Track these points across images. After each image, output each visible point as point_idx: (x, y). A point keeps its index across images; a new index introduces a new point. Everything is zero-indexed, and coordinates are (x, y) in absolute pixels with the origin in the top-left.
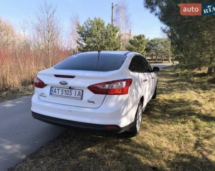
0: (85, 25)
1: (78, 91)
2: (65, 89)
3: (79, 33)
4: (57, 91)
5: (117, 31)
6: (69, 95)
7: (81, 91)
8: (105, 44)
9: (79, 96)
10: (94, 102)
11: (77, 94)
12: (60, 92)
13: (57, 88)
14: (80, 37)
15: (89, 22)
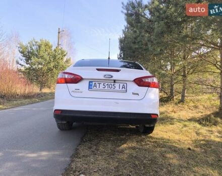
0: (29, 45)
1: (121, 85)
2: (107, 83)
3: (21, 52)
4: (98, 85)
5: (65, 55)
6: (112, 89)
7: (125, 85)
8: (53, 66)
9: (123, 89)
10: (138, 94)
11: (121, 87)
12: (102, 86)
13: (97, 83)
14: (22, 57)
15: (34, 43)
